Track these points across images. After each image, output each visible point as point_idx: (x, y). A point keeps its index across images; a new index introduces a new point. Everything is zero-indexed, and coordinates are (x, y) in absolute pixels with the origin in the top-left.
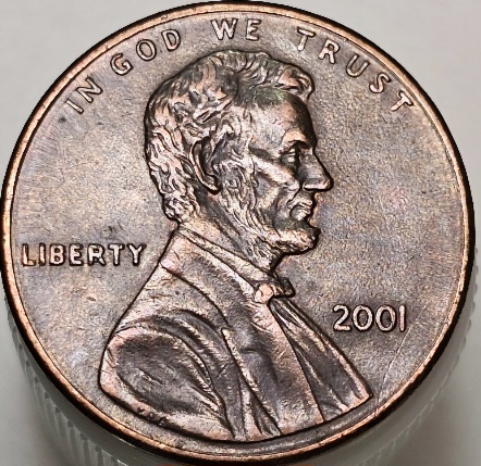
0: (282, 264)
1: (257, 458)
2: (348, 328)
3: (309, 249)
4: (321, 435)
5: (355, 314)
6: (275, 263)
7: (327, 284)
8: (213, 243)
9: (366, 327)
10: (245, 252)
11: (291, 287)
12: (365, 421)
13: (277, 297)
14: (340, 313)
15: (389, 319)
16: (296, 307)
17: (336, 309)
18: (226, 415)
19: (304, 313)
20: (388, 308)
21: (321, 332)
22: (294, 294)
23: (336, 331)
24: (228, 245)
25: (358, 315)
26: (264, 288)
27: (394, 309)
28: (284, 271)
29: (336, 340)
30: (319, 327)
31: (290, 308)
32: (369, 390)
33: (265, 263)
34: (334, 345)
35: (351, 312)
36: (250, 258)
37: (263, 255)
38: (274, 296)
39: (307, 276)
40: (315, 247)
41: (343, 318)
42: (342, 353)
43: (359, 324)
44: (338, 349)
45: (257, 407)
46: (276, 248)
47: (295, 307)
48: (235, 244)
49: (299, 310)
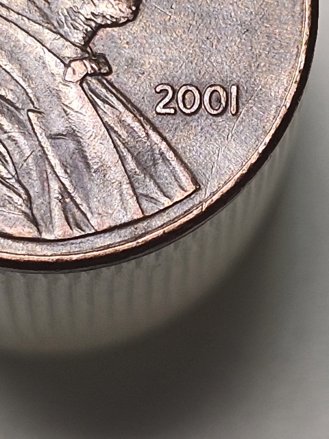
0: (97, 37)
1: (65, 258)
2: (172, 111)
3: (128, 21)
4: (139, 232)
5: (180, 95)
6: (90, 37)
7: (149, 61)
8: (18, 14)
9: (193, 110)
10: (56, 24)
11: (107, 63)
12: (191, 216)
13: (91, 75)
14: (163, 94)
15: (219, 100)
16: (114, 87)
17: (158, 90)
18: (31, 209)
19: (122, 94)
20: (218, 88)
21: (142, 115)
22: (110, 72)
23: (158, 114)
24: (37, 16)
25: (184, 96)
26: (77, 65)
27: (224, 89)
28: (98, 45)
29: (157, 124)
30: (138, 110)
31: (106, 88)
32: (195, 181)
33: (78, 37)
34: (155, 129)
35: (175, 92)
36: (61, 31)
37: (75, 28)
38: (87, 74)
39: (127, 52)
40: (134, 18)
41: (167, 100)
42: (164, 139)
43: (185, 106)
44: (160, 134)
45: (68, 200)
46: (90, 19)
47: (111, 87)
48: (44, 15)
49: (117, 90)
